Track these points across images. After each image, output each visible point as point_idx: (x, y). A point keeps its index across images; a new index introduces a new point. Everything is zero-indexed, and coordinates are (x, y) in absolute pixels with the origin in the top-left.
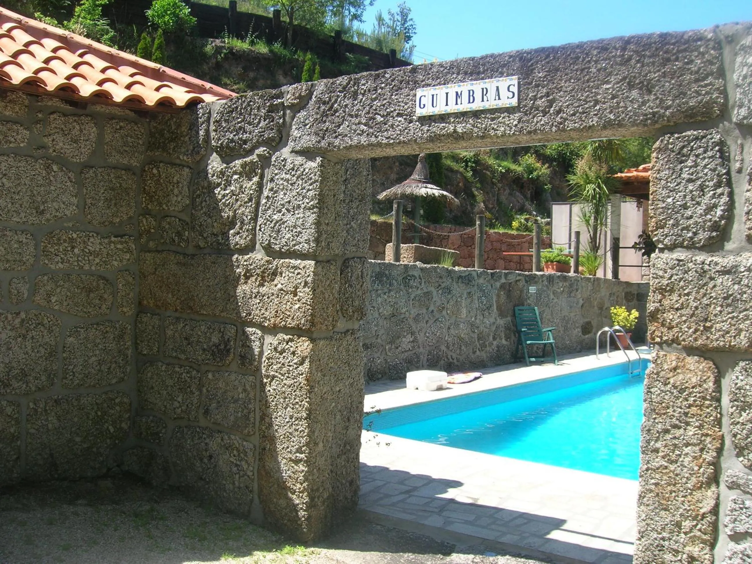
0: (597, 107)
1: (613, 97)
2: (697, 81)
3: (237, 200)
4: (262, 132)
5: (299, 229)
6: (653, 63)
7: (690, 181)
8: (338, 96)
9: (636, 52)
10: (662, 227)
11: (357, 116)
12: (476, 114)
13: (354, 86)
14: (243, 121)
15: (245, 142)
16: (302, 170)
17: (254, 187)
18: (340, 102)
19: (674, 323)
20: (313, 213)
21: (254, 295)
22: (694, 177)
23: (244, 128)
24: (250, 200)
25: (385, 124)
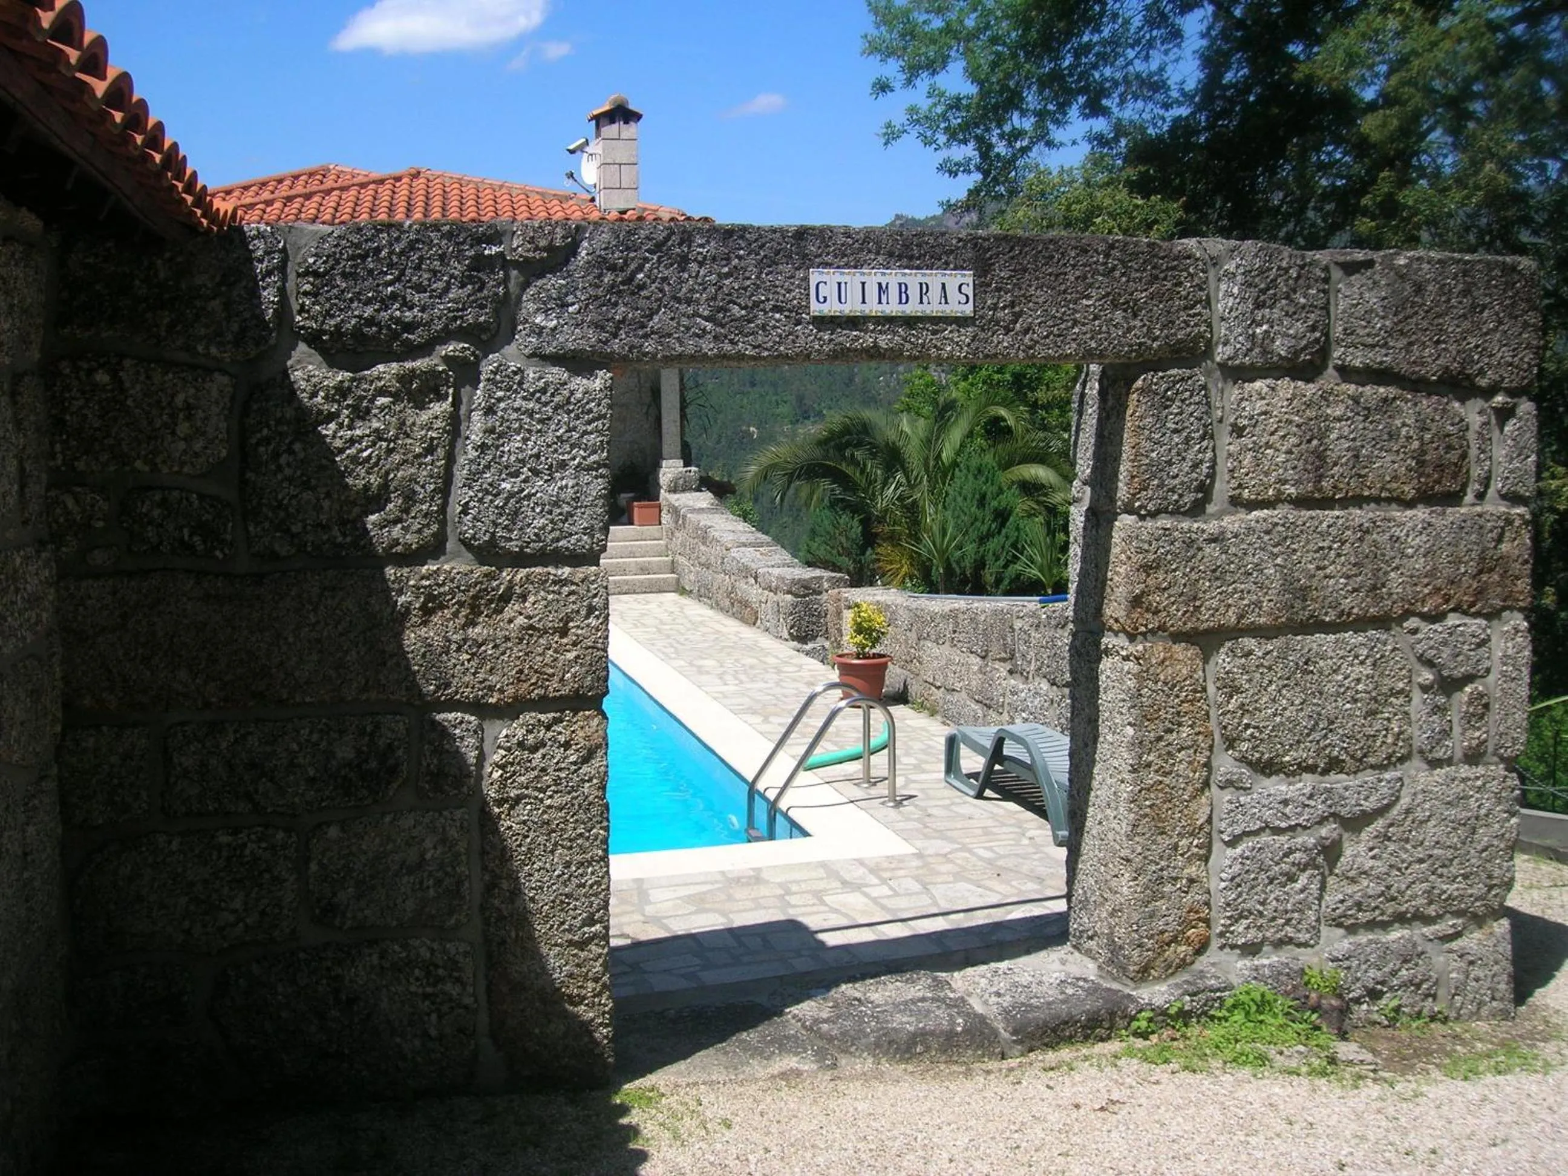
0: (1076, 330)
1: (1096, 318)
2: (1186, 308)
3: (390, 451)
4: (458, 310)
5: (566, 508)
6: (1140, 279)
7: (1176, 431)
8: (646, 260)
9: (1122, 262)
10: (1146, 489)
11: (689, 302)
12: (910, 322)
13: (680, 245)
14: (398, 279)
15: (410, 327)
16: (566, 393)
17: (439, 424)
18: (651, 270)
19: (1161, 607)
20: (596, 477)
21: (454, 647)
22: (1179, 427)
23: (404, 298)
24: (430, 450)
25: (749, 321)
